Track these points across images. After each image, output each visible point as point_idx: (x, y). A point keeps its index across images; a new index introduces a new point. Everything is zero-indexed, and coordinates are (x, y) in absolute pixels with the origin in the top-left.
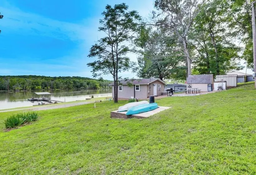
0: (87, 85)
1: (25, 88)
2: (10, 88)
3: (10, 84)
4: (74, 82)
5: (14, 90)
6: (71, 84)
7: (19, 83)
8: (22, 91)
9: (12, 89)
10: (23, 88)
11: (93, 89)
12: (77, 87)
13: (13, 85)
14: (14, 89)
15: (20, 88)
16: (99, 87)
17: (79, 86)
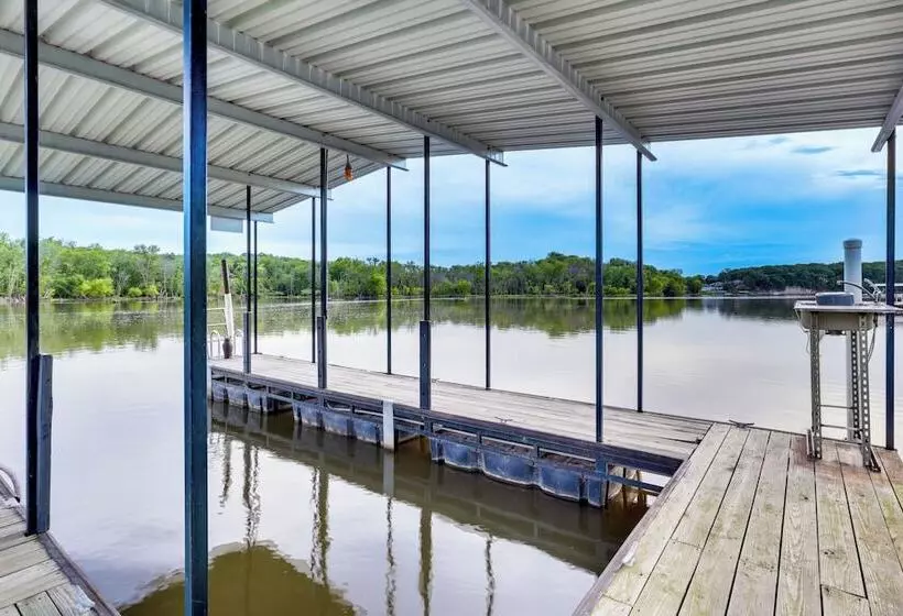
17: (292, 286)
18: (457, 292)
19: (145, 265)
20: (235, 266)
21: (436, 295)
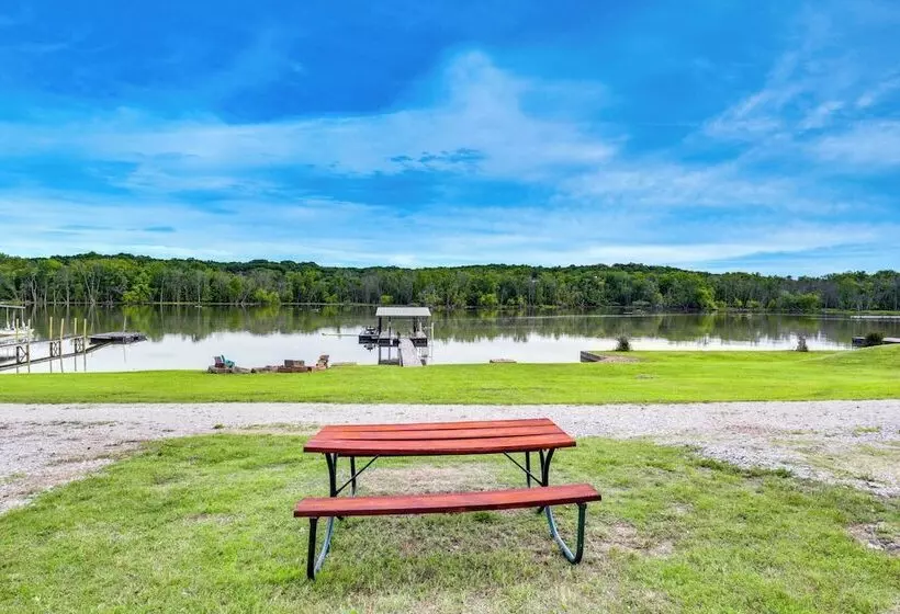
0: (660, 295)
4: (610, 280)
6: (598, 287)
11: (686, 309)
12: (621, 300)
16: (711, 302)
17: (629, 298)
18: (803, 306)
21: (773, 309)
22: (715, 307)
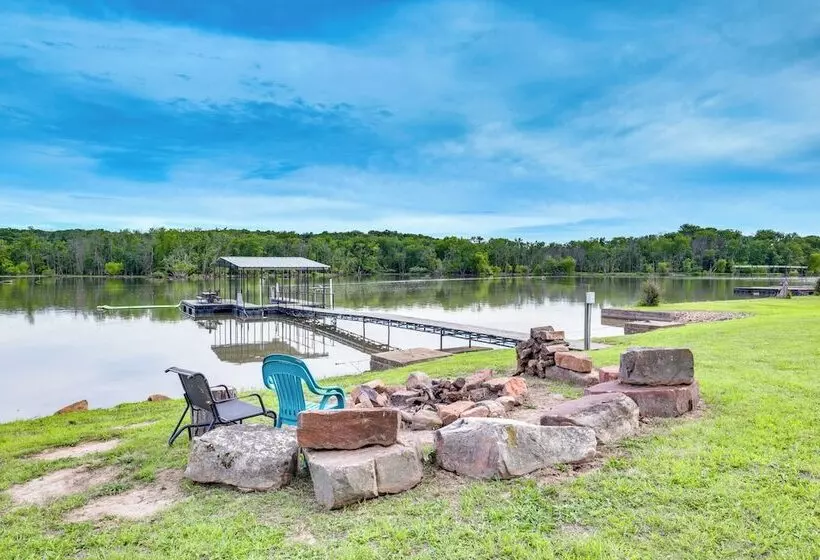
0: (439, 260)
1: (205, 267)
2: (156, 264)
3: (157, 250)
4: (384, 248)
5: (170, 273)
6: (372, 253)
7: (184, 244)
8: (195, 277)
9: (163, 270)
10: (201, 268)
11: (463, 274)
12: (396, 266)
13: (167, 254)
14: (167, 268)
15: (188, 266)
16: (487, 266)
17: (403, 265)
18: (563, 268)
19: (287, 248)
20: (355, 246)
21: (539, 273)
22: (491, 272)
